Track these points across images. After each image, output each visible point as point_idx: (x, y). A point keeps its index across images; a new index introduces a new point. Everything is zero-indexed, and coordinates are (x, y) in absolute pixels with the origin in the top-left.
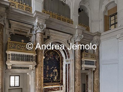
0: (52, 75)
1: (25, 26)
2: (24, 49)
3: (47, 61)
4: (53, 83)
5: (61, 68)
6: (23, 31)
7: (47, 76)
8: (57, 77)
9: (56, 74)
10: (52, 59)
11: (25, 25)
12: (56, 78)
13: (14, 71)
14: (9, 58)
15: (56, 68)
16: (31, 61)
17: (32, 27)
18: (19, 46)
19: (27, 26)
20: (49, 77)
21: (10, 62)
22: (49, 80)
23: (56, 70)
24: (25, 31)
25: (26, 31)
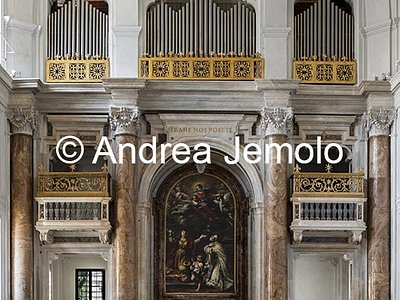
0: (200, 264)
1: (88, 120)
2: (76, 188)
3: (181, 214)
4: (203, 294)
5: (238, 238)
6: (85, 134)
7: (181, 268)
8: (220, 271)
9: (215, 261)
10: (198, 206)
11: (87, 118)
12: (215, 275)
13: (62, 248)
14: (42, 216)
15: (214, 241)
16: (96, 218)
17: (106, 120)
18: (63, 181)
19: (92, 120)
20: (188, 272)
21: (44, 224)
22: (189, 280)
23: (217, 247)
24: (89, 134)
25: (93, 134)
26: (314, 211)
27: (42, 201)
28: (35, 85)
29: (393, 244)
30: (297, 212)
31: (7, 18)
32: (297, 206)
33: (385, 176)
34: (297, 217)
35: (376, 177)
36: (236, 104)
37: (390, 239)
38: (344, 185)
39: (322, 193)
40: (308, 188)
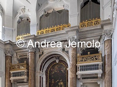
2: (19, 68)
15: (61, 81)
21: (12, 78)
23: (62, 83)
26: (84, 68)
27: (12, 72)
28: (9, 42)
29: (113, 77)
30: (79, 69)
31: (4, 26)
32: (78, 67)
33: (110, 53)
34: (78, 71)
35: (106, 54)
36: (61, 38)
37: (112, 76)
38: (94, 58)
39: (87, 62)
40: (82, 61)
